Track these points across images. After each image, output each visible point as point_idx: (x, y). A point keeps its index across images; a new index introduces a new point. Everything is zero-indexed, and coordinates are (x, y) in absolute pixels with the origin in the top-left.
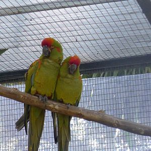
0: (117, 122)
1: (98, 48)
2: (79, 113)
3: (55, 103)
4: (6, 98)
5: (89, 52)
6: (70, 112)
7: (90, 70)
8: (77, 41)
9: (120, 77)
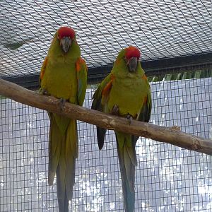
0: (197, 143)
1: (170, 39)
2: (145, 130)
3: (110, 117)
4: (42, 111)
5: (158, 45)
6: (132, 129)
7: (160, 71)
8: (140, 30)
9: (202, 80)
